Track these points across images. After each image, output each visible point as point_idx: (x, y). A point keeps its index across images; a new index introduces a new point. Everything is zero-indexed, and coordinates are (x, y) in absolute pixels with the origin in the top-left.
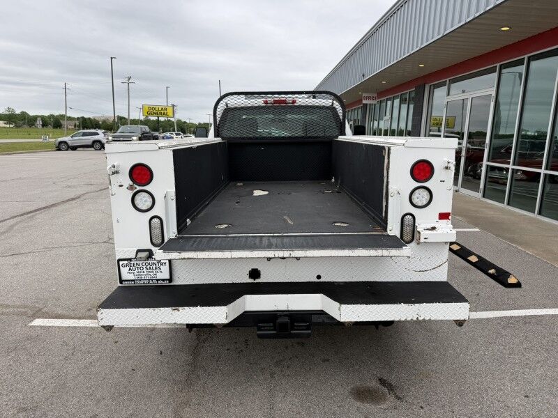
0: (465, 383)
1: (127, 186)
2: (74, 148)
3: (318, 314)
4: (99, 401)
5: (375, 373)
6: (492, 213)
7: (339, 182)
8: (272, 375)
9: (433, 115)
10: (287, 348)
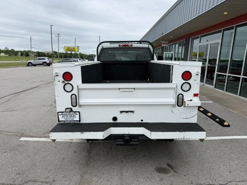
0: (204, 166)
1: (62, 81)
2: (35, 65)
3: (141, 136)
4: (49, 171)
5: (165, 161)
6: (218, 95)
7: (151, 80)
8: (122, 162)
9: (193, 51)
10: (128, 151)
